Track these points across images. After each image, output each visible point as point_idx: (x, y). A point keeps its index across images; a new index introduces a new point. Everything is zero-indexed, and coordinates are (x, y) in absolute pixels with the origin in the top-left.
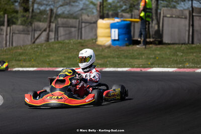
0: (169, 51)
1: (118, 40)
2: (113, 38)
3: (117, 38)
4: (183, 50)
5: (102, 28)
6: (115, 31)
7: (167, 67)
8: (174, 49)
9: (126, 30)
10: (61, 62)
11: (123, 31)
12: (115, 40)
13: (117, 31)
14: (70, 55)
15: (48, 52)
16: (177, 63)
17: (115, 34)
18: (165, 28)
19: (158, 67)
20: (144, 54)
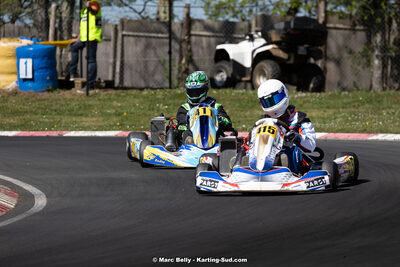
1: (32, 80)
2: (23, 76)
3: (30, 76)
4: (164, 99)
6: (26, 63)
9: (47, 60)
11: (41, 63)
13: (30, 62)
17: (26, 67)
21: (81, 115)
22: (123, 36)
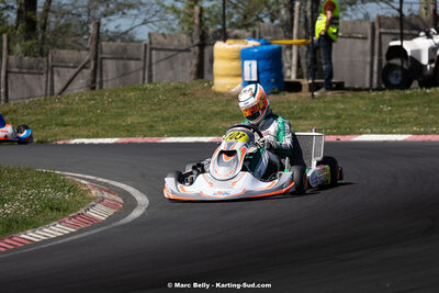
5: (222, 58)
6: (250, 65)
8: (370, 99)
10: (152, 126)
11: (267, 64)
12: (250, 82)
14: (165, 114)
15: (118, 108)
19: (372, 133)
20: (312, 109)
21: (300, 118)
22: (381, 34)
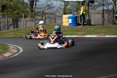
0: (94, 28)
1: (72, 24)
2: (70, 23)
3: (71, 23)
4: (100, 28)
5: (64, 18)
7: (93, 35)
8: (96, 27)
9: (75, 19)
11: (74, 20)
12: (70, 24)
13: (71, 19)
16: (97, 33)
17: (70, 21)
18: (92, 18)
19: (89, 35)
20: (83, 29)
